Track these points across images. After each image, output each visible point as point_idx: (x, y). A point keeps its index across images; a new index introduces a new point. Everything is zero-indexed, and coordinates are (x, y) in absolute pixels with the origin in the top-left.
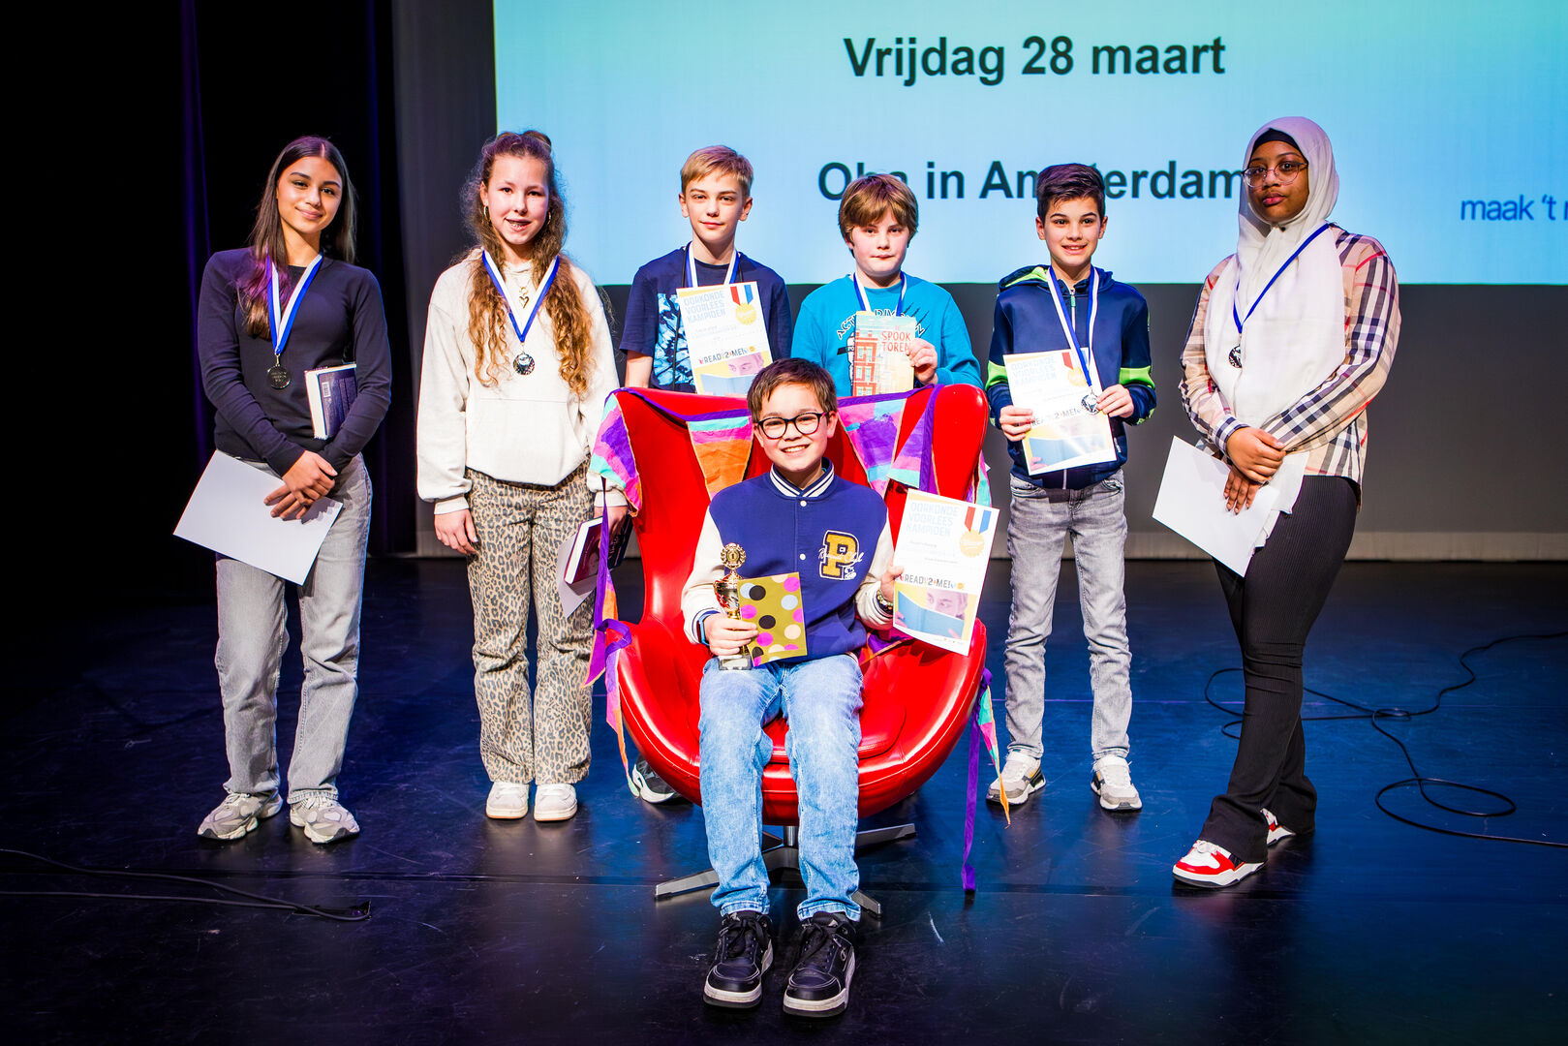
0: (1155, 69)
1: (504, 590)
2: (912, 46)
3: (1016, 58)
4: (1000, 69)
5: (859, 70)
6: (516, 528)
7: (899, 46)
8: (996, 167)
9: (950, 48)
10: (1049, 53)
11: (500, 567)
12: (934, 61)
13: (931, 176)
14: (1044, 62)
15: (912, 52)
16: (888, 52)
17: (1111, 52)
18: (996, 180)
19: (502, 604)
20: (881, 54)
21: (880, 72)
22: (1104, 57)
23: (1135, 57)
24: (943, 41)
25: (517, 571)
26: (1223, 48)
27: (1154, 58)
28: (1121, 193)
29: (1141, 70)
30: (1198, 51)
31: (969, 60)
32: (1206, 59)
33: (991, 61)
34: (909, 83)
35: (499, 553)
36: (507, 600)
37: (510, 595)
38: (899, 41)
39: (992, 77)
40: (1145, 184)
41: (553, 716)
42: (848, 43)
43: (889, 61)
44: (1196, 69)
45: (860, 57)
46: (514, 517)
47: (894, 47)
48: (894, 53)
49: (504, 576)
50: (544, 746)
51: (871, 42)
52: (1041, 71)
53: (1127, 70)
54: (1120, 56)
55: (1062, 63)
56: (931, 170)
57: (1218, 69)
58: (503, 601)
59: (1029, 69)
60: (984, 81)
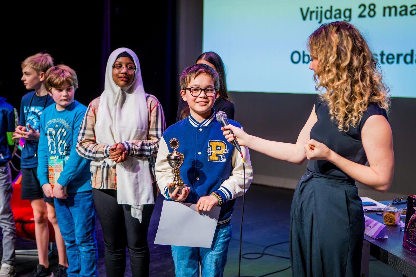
0: (406, 14)
2: (321, 10)
3: (356, 12)
4: (350, 16)
5: (305, 18)
7: (317, 10)
9: (334, 9)
10: (367, 10)
12: (328, 15)
14: (366, 13)
15: (321, 12)
16: (314, 12)
17: (390, 8)
20: (312, 13)
21: (311, 19)
23: (399, 10)
24: (331, 7)
27: (406, 10)
28: (393, 62)
29: (401, 14)
31: (340, 14)
33: (347, 13)
34: (321, 22)
38: (317, 8)
39: (348, 19)
40: (401, 58)
42: (301, 9)
43: (314, 15)
45: (305, 14)
47: (315, 10)
51: (308, 9)
52: (364, 16)
53: (396, 14)
54: (393, 10)
55: (372, 13)
59: (361, 16)
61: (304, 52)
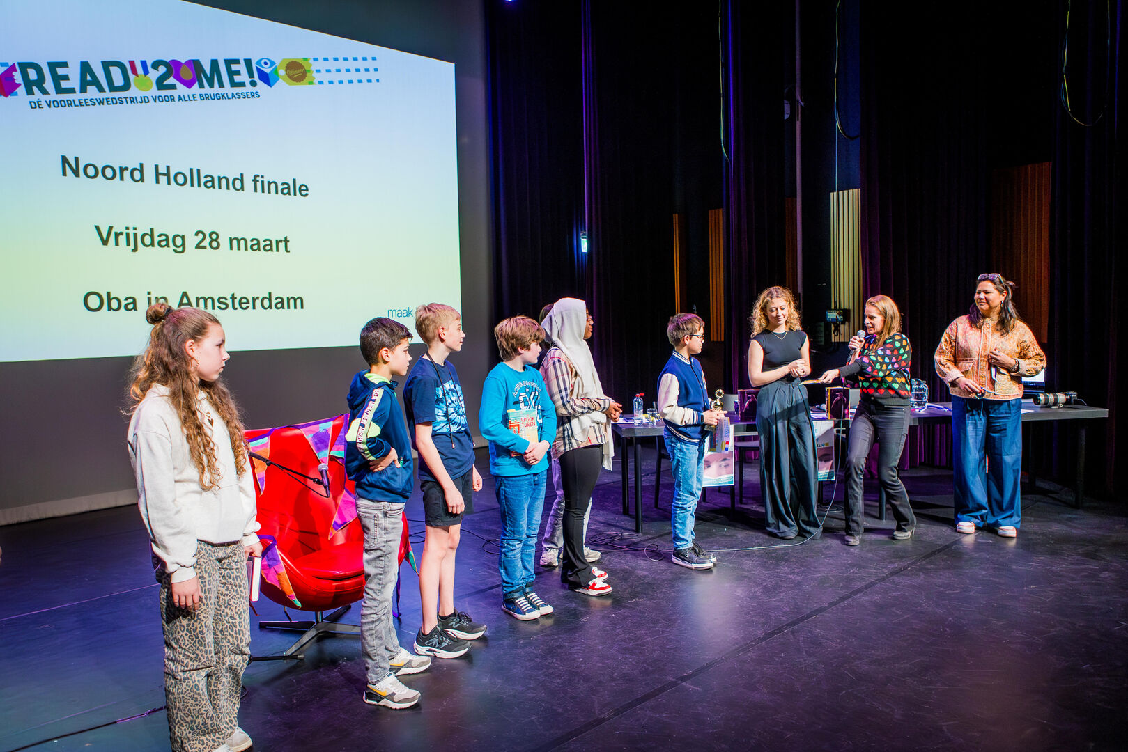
0: (259, 249)
2: (135, 231)
3: (192, 241)
4: (183, 245)
5: (105, 242)
7: (127, 231)
8: (185, 294)
9: (157, 234)
10: (208, 240)
12: (148, 240)
13: (149, 299)
15: (135, 235)
16: (121, 233)
17: (239, 240)
18: (185, 301)
20: (117, 235)
21: (117, 244)
22: (235, 242)
23: (249, 244)
24: (152, 230)
26: (288, 241)
27: (258, 244)
28: (247, 307)
29: (252, 249)
30: (278, 242)
31: (167, 240)
32: (282, 245)
33: (179, 241)
34: (135, 250)
38: (128, 228)
39: (180, 249)
40: (258, 303)
42: (97, 228)
43: (122, 239)
44: (277, 250)
45: (105, 237)
47: (125, 231)
48: (125, 234)
51: (111, 228)
52: (205, 247)
53: (246, 249)
54: (242, 243)
55: (215, 244)
56: (149, 296)
57: (287, 251)
59: (198, 246)
60: (175, 251)
61: (109, 294)
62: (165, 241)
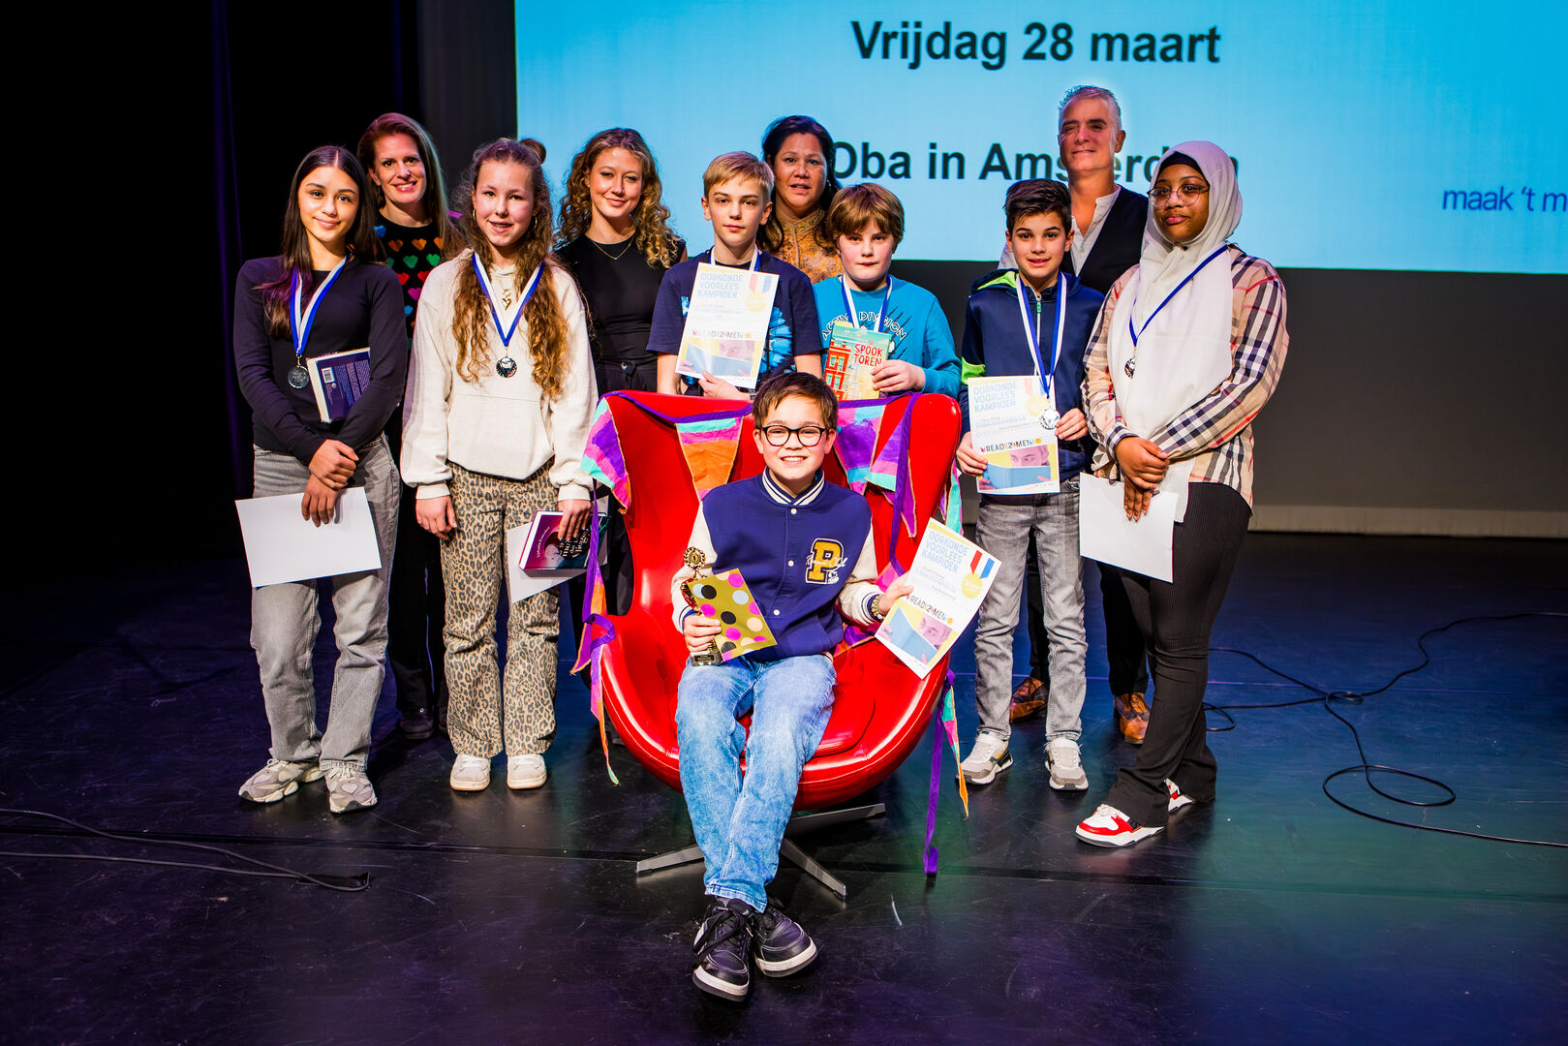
0: (1151, 57)
1: (472, 576)
2: (918, 30)
3: (1019, 42)
4: (1001, 54)
5: (866, 52)
6: (487, 518)
7: (905, 30)
8: (996, 149)
9: (954, 32)
10: (1049, 40)
11: (469, 554)
12: (938, 45)
13: (933, 157)
14: (1045, 48)
15: (918, 36)
16: (894, 35)
17: (1110, 39)
18: (996, 162)
19: (469, 588)
20: (888, 37)
21: (886, 55)
22: (1103, 44)
23: (1133, 45)
24: (947, 25)
25: (485, 558)
26: (1218, 37)
27: (1151, 46)
29: (1138, 58)
30: (1193, 40)
31: (972, 44)
32: (1202, 48)
33: (994, 46)
34: (914, 66)
35: (468, 540)
36: (474, 584)
37: (477, 581)
38: (905, 25)
39: (994, 62)
41: (522, 692)
42: (856, 26)
43: (895, 45)
44: (1192, 58)
45: (867, 38)
46: (484, 507)
47: (900, 30)
48: (900, 36)
49: (472, 563)
50: (514, 720)
51: (878, 25)
53: (1125, 57)
54: (1118, 44)
55: (1061, 49)
56: (933, 151)
57: (1213, 58)
58: (470, 586)
59: (1030, 55)
60: (986, 65)
61: (865, 146)
62: (969, 46)
